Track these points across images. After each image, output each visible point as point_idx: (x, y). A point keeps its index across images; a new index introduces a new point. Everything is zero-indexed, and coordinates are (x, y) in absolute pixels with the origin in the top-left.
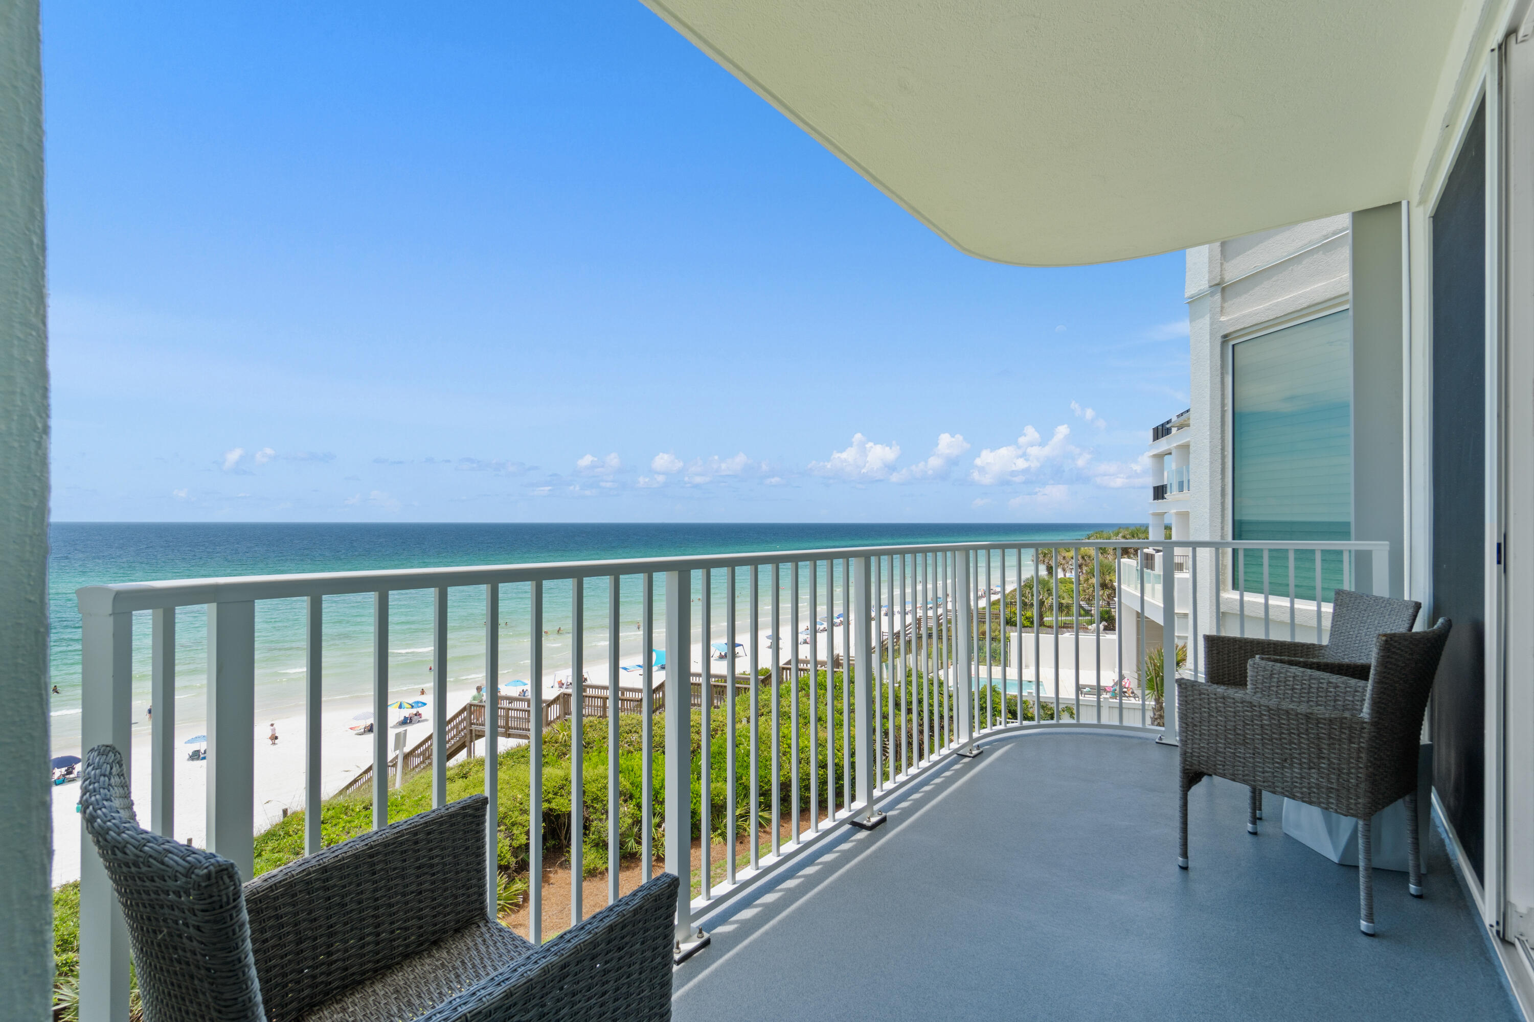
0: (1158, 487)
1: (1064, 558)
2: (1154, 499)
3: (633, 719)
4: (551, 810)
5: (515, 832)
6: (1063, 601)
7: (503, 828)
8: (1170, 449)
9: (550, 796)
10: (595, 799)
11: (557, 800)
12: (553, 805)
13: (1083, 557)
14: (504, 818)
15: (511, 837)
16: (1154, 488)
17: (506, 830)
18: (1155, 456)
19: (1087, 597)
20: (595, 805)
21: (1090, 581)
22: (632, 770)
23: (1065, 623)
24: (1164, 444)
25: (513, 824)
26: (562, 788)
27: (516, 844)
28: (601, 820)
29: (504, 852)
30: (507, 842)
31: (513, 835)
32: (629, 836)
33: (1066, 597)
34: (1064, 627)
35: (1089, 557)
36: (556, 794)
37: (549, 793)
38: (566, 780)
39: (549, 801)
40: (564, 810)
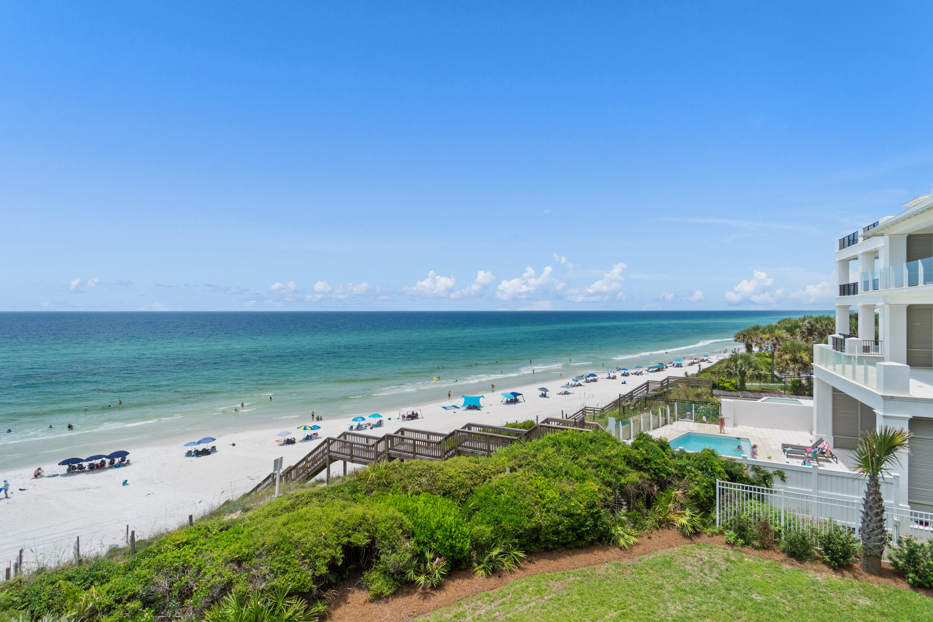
0: (844, 285)
1: (761, 339)
2: (840, 295)
3: (424, 464)
4: (349, 542)
5: (317, 564)
6: (762, 372)
7: (307, 560)
8: (856, 255)
9: (350, 532)
10: (384, 536)
11: (355, 535)
12: (352, 540)
13: (777, 339)
14: (309, 552)
15: (314, 568)
16: (840, 286)
17: (310, 562)
18: (841, 261)
19: (781, 369)
20: (383, 542)
21: (783, 357)
22: (417, 512)
23: (763, 389)
24: (850, 252)
25: (317, 557)
26: (360, 525)
27: (317, 574)
28: (387, 554)
29: (307, 581)
30: (310, 573)
31: (316, 566)
32: (409, 568)
33: (764, 369)
34: (762, 392)
35: (782, 338)
36: (355, 530)
37: (349, 529)
38: (364, 519)
39: (349, 536)
40: (360, 544)
